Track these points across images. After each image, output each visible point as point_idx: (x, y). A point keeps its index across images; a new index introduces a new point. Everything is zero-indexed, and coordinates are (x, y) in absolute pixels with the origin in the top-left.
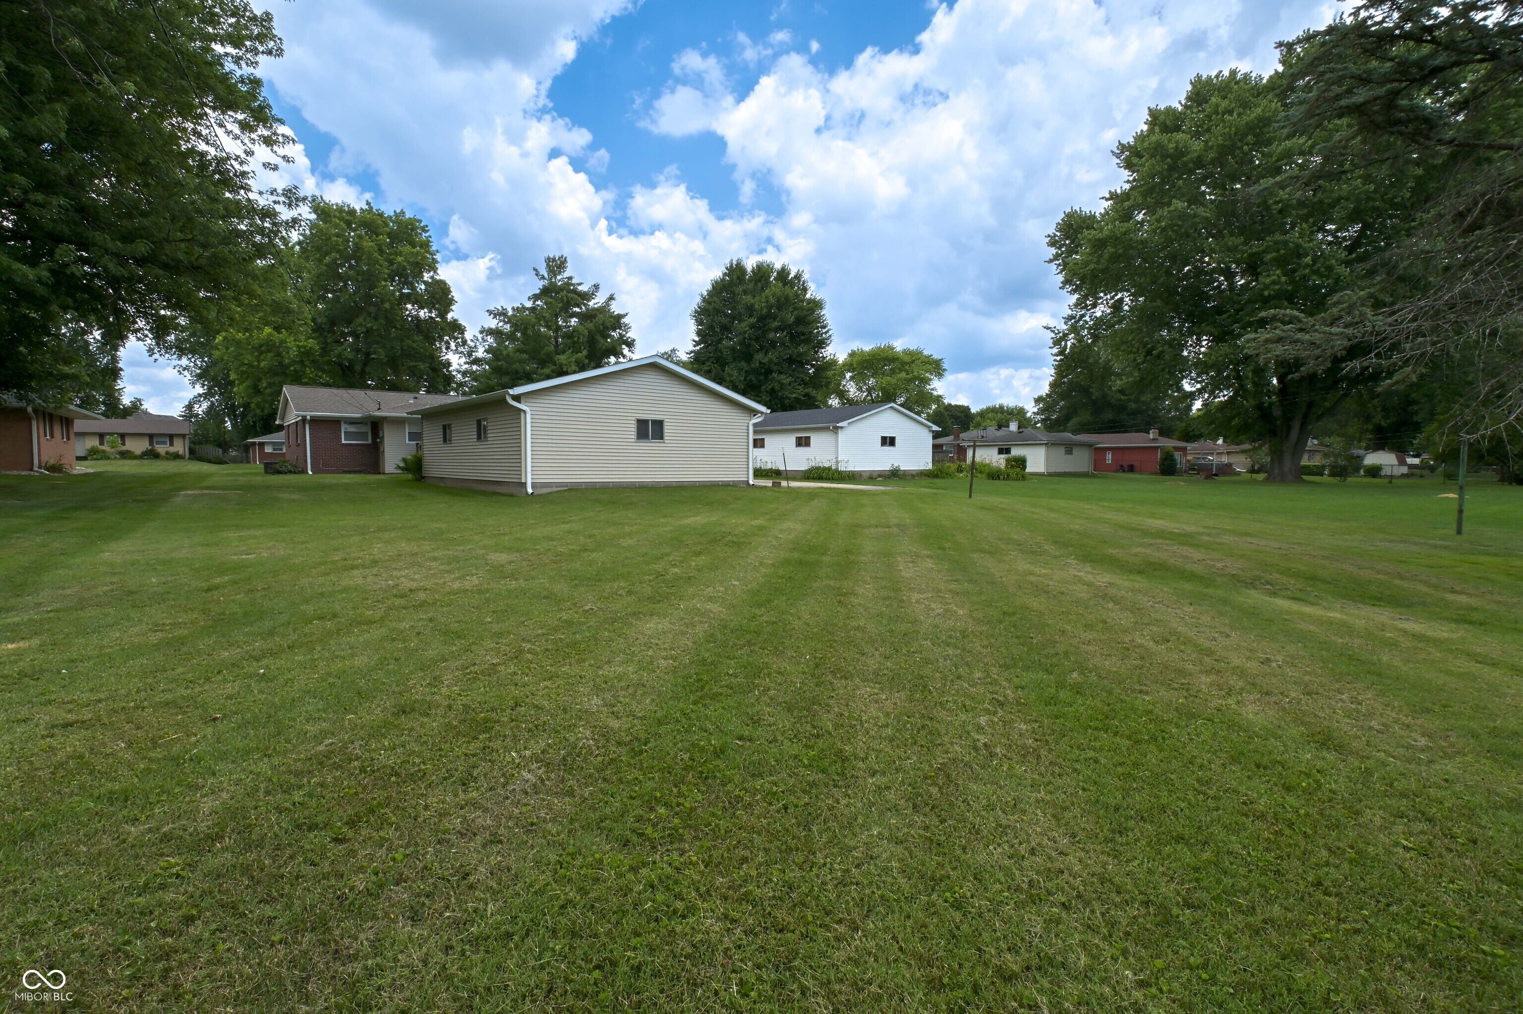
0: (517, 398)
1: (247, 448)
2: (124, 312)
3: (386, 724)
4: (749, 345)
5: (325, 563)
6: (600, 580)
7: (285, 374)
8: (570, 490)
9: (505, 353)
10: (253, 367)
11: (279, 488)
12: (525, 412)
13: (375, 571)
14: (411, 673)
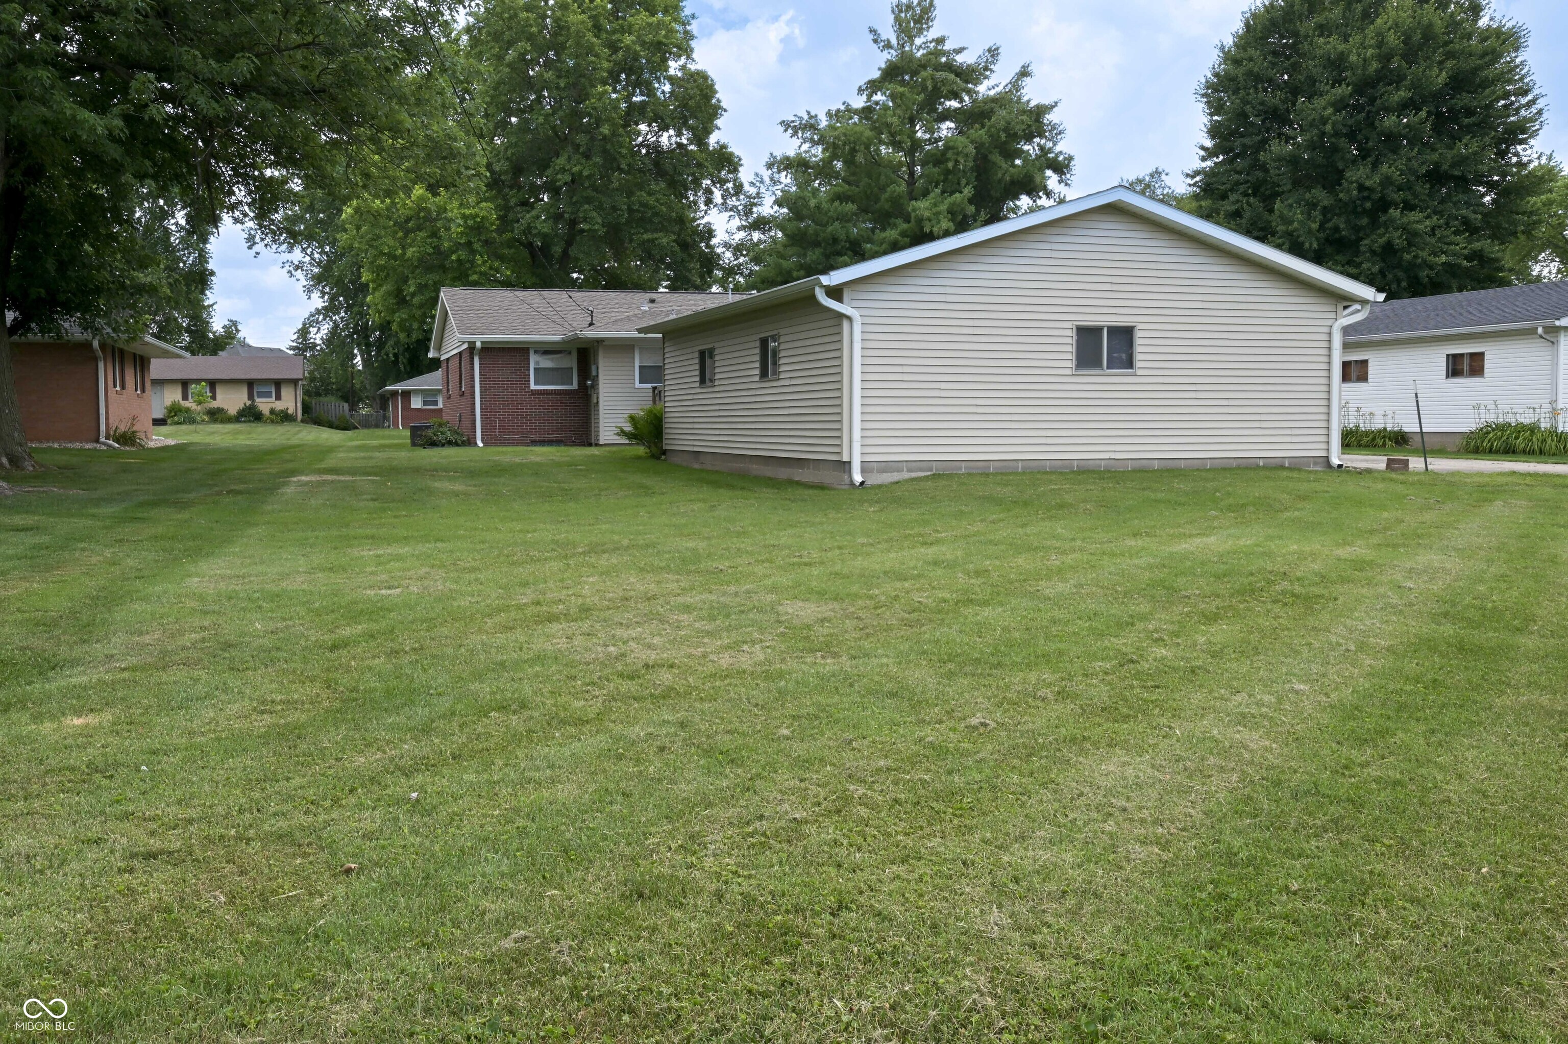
0: (836, 293)
1: (384, 401)
2: (217, 176)
3: (611, 913)
4: (1335, 149)
5: (505, 609)
6: (999, 665)
7: (443, 269)
8: (936, 477)
9: (813, 203)
10: (395, 258)
11: (434, 471)
12: (849, 318)
13: (586, 626)
14: (651, 822)
